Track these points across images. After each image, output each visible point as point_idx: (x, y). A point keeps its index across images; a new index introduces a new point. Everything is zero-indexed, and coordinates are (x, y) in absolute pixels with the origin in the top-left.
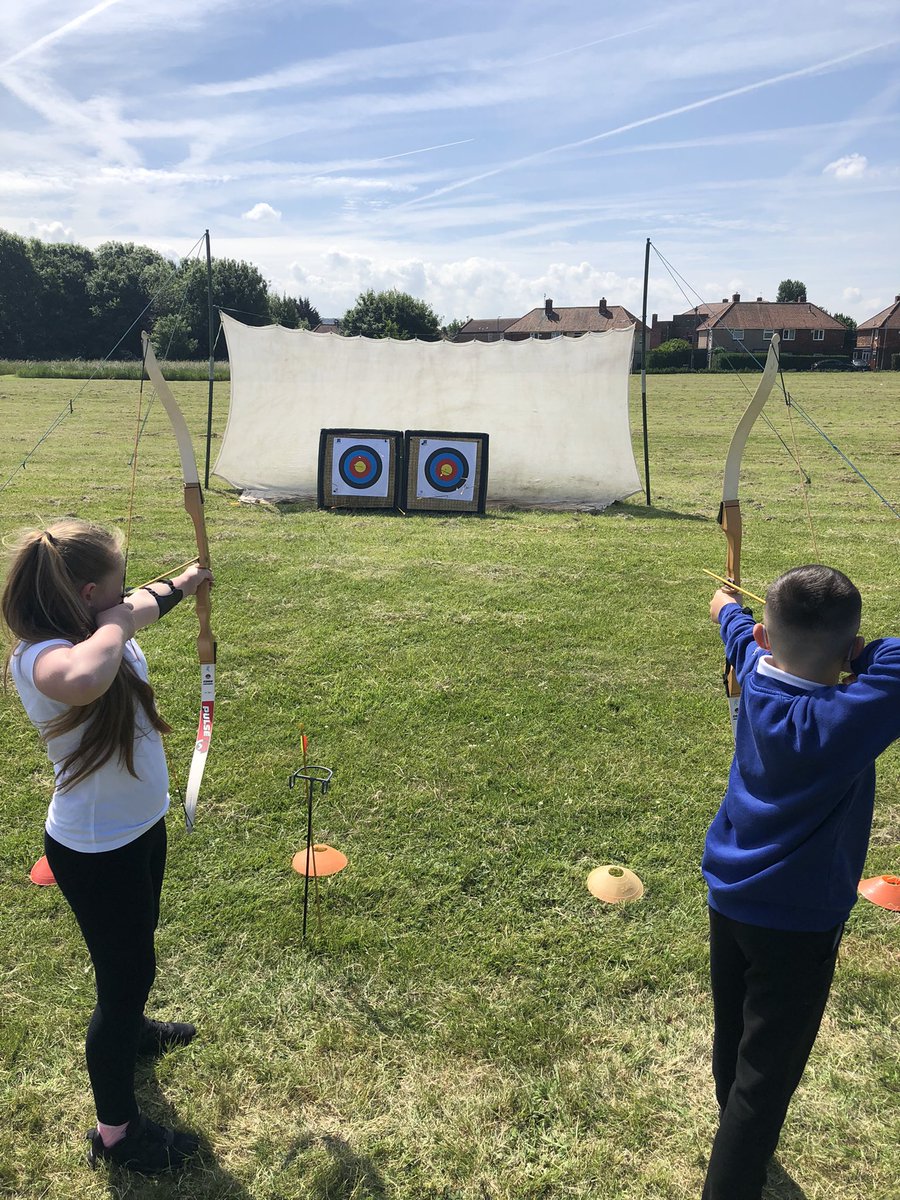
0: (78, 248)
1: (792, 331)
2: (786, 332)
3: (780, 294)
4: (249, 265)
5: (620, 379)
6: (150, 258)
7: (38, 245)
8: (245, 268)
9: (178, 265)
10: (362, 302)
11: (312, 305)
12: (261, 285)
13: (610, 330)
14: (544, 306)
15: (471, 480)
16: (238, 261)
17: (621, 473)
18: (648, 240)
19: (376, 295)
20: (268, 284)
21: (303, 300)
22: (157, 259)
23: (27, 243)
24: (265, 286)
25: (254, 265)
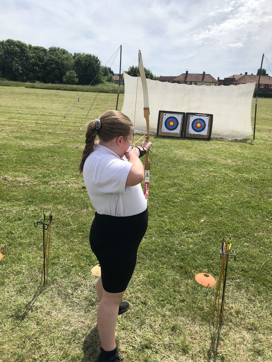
0: (43, 48)
1: (263, 85)
2: (261, 85)
3: (258, 73)
4: (95, 56)
5: (249, 99)
6: (64, 52)
7: (30, 46)
8: (94, 57)
9: (73, 55)
10: (130, 69)
11: (112, 69)
12: (99, 62)
13: (248, 84)
14: (185, 73)
15: (207, 128)
16: (92, 55)
17: (246, 129)
18: (263, 54)
19: (135, 67)
20: (101, 62)
21: (109, 67)
22: (66, 52)
23: (27, 45)
24: (100, 63)
25: (97, 56)
